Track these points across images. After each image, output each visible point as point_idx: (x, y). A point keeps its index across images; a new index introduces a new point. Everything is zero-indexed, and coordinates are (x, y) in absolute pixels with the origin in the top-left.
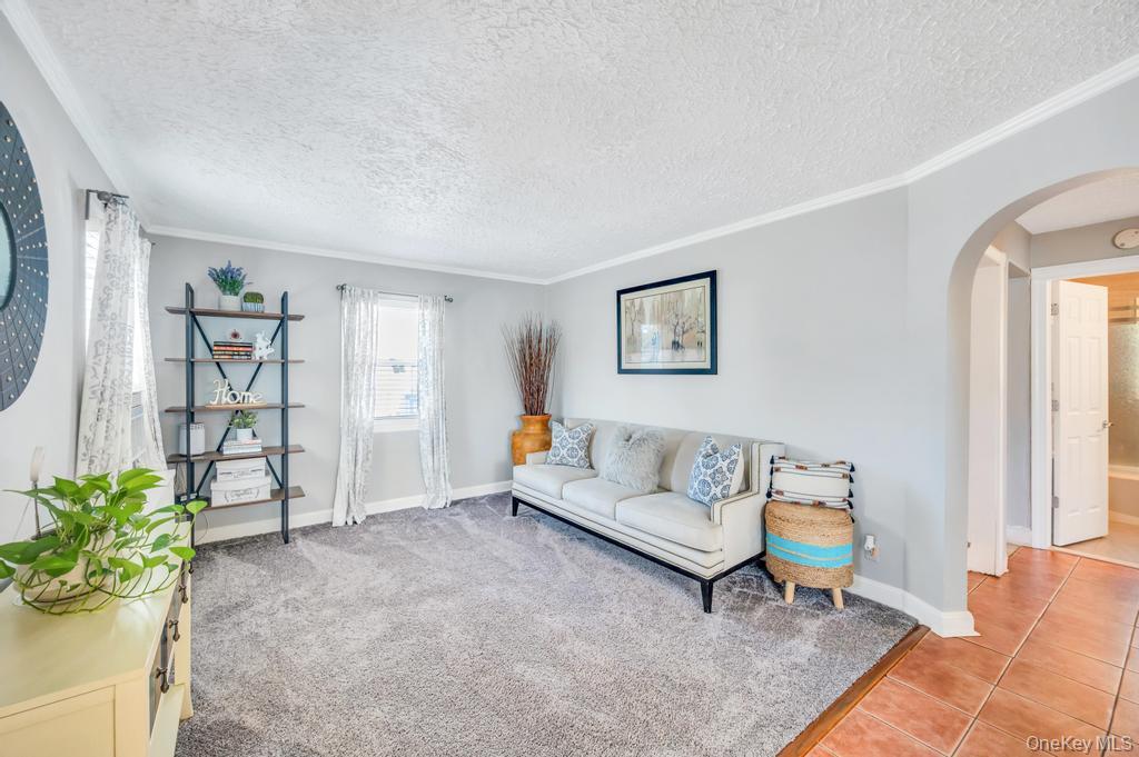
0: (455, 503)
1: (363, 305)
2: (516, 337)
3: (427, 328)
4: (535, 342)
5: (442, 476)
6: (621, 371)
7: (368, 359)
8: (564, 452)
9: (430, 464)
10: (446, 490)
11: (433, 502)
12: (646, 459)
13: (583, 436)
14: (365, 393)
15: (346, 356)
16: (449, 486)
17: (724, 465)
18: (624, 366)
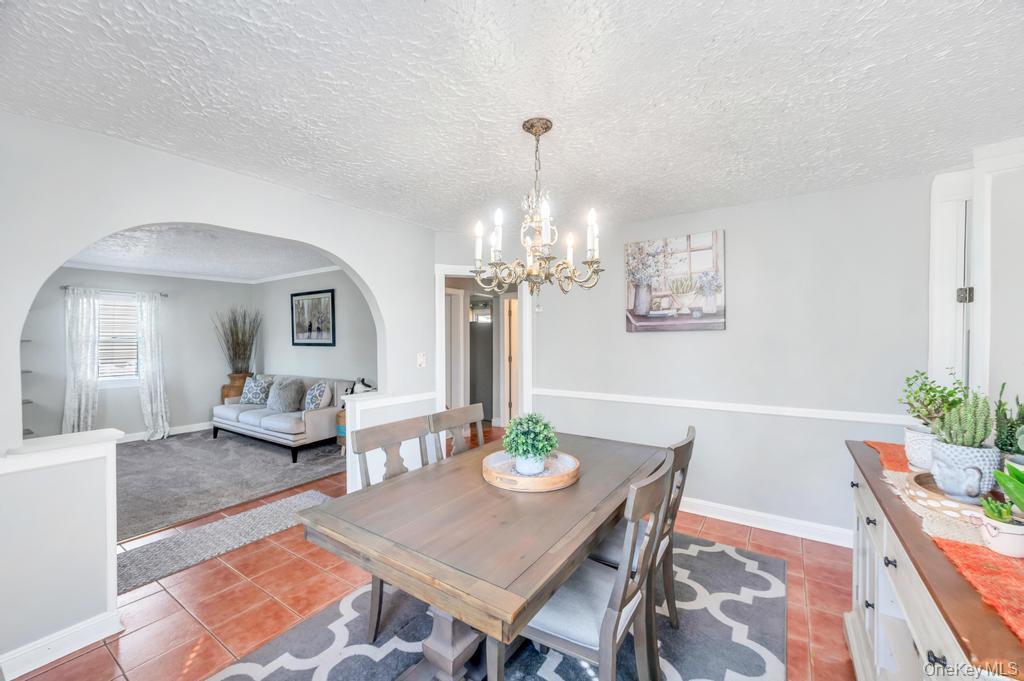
0: (169, 437)
1: (85, 300)
2: (226, 320)
3: (145, 314)
4: (240, 324)
5: (160, 418)
6: (294, 344)
7: (91, 339)
8: (250, 396)
9: (150, 410)
10: (163, 426)
11: (153, 435)
12: (292, 393)
13: (265, 385)
14: (89, 362)
15: (70, 336)
16: (166, 424)
17: (317, 393)
18: (296, 341)
